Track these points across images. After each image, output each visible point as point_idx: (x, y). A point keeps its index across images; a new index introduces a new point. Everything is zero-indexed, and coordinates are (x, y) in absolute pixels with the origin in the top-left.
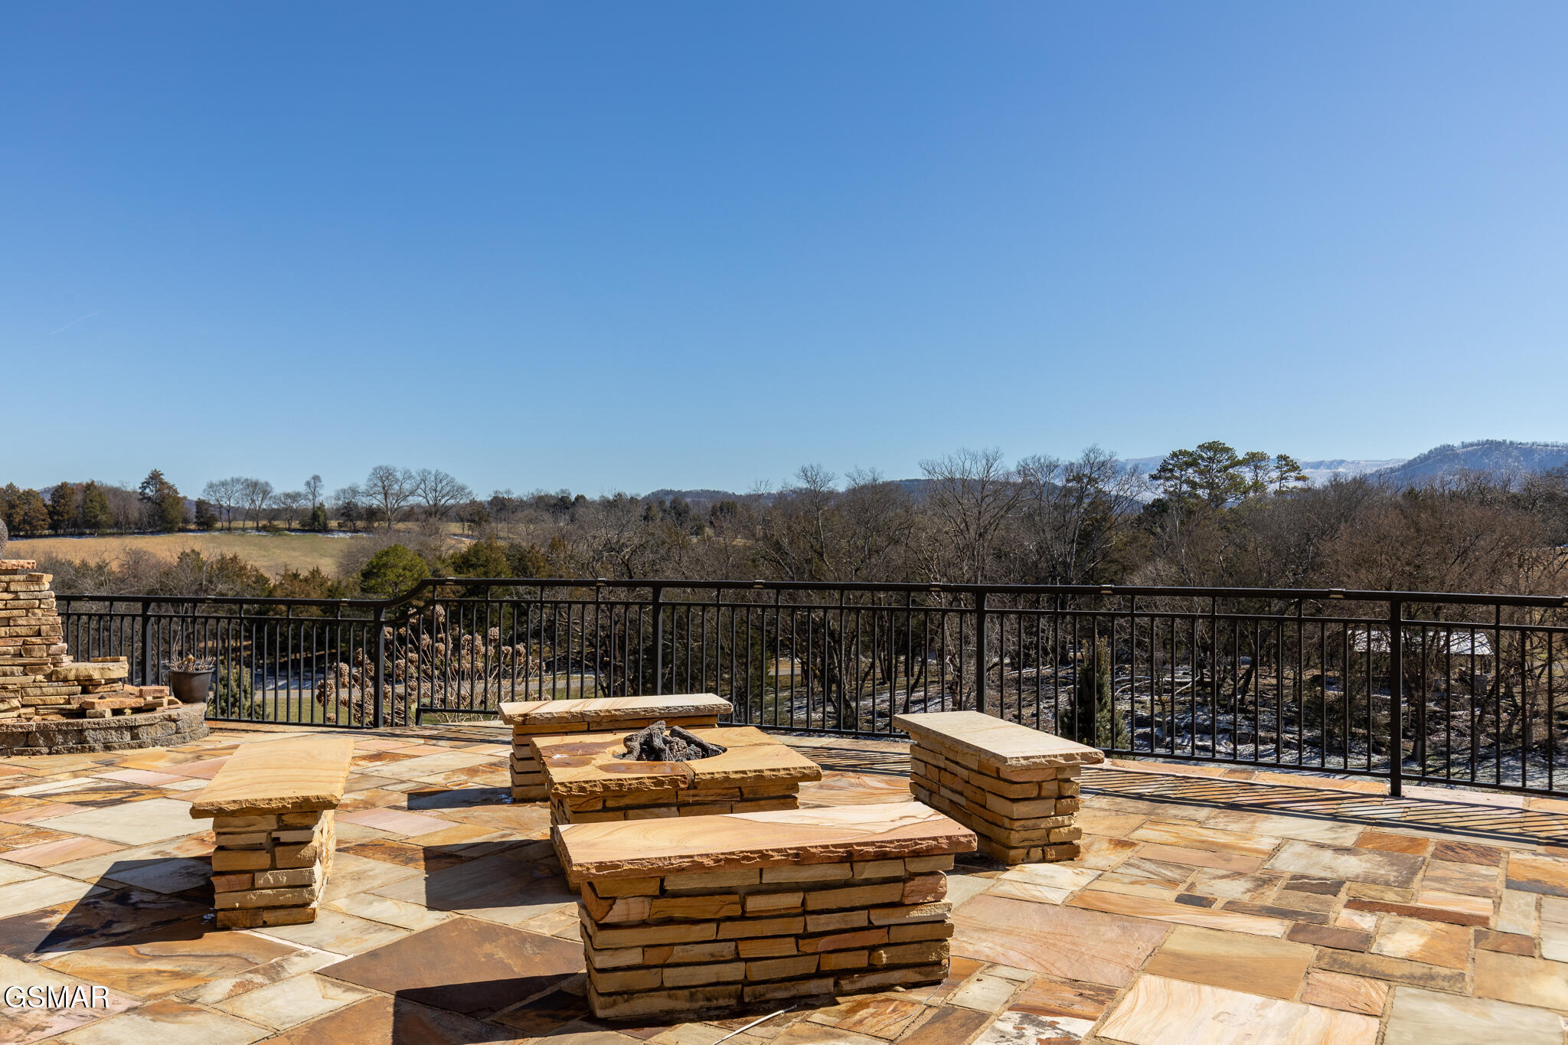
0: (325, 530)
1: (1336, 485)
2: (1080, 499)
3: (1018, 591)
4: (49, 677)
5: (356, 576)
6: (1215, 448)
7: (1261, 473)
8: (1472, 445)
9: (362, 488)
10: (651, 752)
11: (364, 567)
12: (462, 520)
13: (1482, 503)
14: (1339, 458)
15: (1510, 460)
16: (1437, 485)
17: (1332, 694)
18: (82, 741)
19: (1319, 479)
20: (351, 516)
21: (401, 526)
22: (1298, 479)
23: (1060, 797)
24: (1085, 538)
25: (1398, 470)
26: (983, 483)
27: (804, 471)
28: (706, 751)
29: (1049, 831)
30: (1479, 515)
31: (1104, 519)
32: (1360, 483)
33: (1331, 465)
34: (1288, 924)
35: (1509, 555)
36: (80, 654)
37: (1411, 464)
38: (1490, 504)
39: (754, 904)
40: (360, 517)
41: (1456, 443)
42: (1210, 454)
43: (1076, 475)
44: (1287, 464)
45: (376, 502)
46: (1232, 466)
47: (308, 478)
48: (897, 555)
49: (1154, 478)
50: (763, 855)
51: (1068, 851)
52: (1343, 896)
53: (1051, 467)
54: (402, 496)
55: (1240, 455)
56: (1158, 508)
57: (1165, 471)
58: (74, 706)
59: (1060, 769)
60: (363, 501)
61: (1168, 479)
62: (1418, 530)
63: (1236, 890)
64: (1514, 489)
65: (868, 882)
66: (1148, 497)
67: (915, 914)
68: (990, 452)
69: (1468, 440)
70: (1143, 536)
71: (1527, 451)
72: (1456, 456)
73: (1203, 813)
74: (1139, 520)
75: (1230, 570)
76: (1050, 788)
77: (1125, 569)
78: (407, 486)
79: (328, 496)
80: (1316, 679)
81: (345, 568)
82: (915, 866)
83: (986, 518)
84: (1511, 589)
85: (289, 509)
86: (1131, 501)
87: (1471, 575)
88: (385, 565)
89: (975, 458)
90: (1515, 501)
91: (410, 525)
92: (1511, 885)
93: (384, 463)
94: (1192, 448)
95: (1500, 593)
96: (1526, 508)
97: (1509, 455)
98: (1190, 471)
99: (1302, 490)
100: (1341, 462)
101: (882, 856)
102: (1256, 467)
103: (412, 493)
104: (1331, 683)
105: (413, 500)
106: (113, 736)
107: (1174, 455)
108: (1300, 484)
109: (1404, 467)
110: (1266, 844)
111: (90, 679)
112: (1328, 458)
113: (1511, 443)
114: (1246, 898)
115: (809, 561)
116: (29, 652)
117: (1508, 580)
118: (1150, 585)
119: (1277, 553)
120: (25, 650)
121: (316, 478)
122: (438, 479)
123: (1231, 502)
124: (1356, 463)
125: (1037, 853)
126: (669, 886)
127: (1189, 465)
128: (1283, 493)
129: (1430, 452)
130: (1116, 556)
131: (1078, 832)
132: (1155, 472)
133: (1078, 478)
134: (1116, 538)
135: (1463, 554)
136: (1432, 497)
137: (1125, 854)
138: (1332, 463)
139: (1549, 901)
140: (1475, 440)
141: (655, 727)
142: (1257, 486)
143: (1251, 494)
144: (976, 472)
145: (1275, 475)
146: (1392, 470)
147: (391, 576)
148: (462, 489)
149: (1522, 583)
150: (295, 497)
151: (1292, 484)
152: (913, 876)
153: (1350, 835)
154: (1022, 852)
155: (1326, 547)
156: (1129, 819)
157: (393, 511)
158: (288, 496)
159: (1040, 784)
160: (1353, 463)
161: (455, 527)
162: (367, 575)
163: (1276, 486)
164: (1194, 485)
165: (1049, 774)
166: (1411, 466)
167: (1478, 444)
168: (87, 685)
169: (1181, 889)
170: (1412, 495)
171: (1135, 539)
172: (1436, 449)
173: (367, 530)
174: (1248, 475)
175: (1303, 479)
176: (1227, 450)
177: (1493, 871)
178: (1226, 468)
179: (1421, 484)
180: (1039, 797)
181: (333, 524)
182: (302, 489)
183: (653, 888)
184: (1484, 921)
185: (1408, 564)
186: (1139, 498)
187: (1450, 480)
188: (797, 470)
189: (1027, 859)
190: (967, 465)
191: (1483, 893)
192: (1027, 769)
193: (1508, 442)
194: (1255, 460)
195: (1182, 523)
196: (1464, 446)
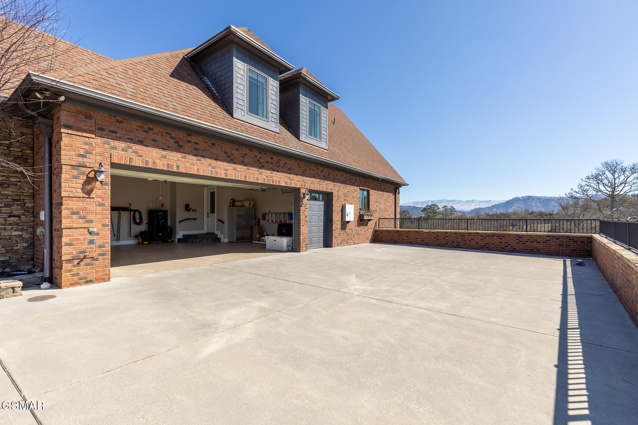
14: (490, 200)
15: (534, 201)
25: (504, 203)
41: (520, 196)
97: (534, 199)
109: (506, 202)
113: (535, 196)
129: (513, 199)
138: (488, 201)
140: (525, 196)
160: (493, 201)
167: (526, 197)
172: (514, 198)
193: (534, 196)
196: (522, 197)
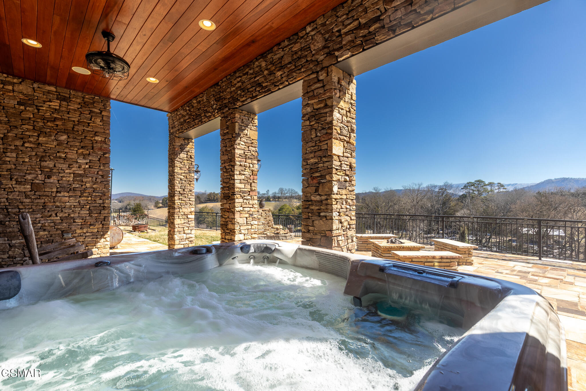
0: (270, 201)
1: (516, 190)
2: (443, 194)
3: (427, 216)
4: (272, 228)
5: (277, 210)
6: (480, 181)
7: (492, 187)
8: (558, 179)
9: (277, 192)
10: (392, 242)
11: (279, 208)
12: (296, 199)
13: (561, 195)
15: (571, 183)
16: (547, 190)
17: (514, 244)
18: (279, 238)
19: (510, 189)
20: (275, 198)
21: (285, 200)
22: (503, 189)
23: (469, 254)
24: (444, 203)
25: (534, 186)
26: (418, 190)
27: (374, 188)
28: (402, 243)
29: (467, 260)
30: (561, 198)
31: (449, 199)
32: (523, 189)
33: (513, 185)
34: (520, 277)
35: (570, 209)
36: (275, 224)
37: (538, 184)
38: (564, 196)
39: (426, 264)
40: (277, 198)
41: (553, 178)
42: (479, 183)
43: (441, 188)
44: (501, 185)
45: (279, 195)
46: (484, 186)
47: (267, 190)
48: (396, 207)
49: (462, 189)
50: (428, 256)
51: (471, 264)
52: (530, 274)
53: (435, 187)
54: (285, 194)
55: (487, 183)
56: (464, 197)
57: (465, 187)
58: (276, 232)
59: (469, 249)
60: (277, 195)
61: (466, 189)
62: (541, 202)
63: (508, 272)
64: (572, 191)
65: (444, 262)
66: (461, 194)
67: (453, 268)
68: (420, 183)
69: (556, 178)
70: (459, 203)
71: (577, 181)
72: (553, 182)
73: (496, 260)
74: (458, 199)
75: (485, 211)
76: (467, 252)
77: (455, 211)
78: (286, 192)
79: (271, 194)
80: (510, 240)
81: (275, 209)
82: (452, 260)
83: (419, 199)
84: (571, 218)
85: (263, 197)
86: (456, 195)
87: (558, 214)
88: (283, 208)
89: (416, 185)
90: (573, 195)
91: (286, 200)
92: (568, 275)
93: (281, 187)
94: (473, 181)
95: (567, 219)
96: (576, 197)
98: (472, 187)
99: (505, 191)
100: (516, 184)
101: (447, 258)
102: (491, 186)
103: (287, 193)
104: (514, 241)
105: (287, 195)
106: (283, 238)
107: (468, 183)
108: (504, 190)
109: (536, 185)
110: (512, 266)
111: (278, 228)
112: (512, 183)
114: (510, 273)
115: (375, 208)
116: (269, 224)
117: (570, 216)
118: (462, 215)
119: (498, 208)
120: (268, 223)
121: (268, 190)
122: (292, 190)
123: (484, 195)
124: (521, 184)
125: (464, 264)
126: (413, 260)
127: (472, 186)
128: (499, 192)
129: (545, 181)
130: (452, 208)
131: (473, 260)
132: (462, 187)
133: (442, 189)
134: (452, 204)
135: (556, 209)
136: (545, 193)
137: (482, 265)
138: (513, 184)
139: (576, 278)
141: (392, 238)
142: (492, 191)
143: (490, 193)
144: (416, 187)
145: (497, 188)
146: (532, 186)
147: (284, 210)
148: (297, 192)
149: (575, 217)
150: (264, 194)
151: (502, 190)
152: (451, 262)
153: (530, 265)
154: (462, 263)
155: (513, 206)
156: (481, 260)
157: (283, 197)
158: (263, 194)
159: (465, 251)
161: (295, 200)
162: (279, 210)
163: (497, 191)
164: (473, 191)
165: (467, 250)
166: (538, 185)
168: (277, 229)
169: (496, 271)
170: (539, 193)
171: (457, 204)
173: (278, 201)
174: (489, 188)
175: (505, 189)
176: (483, 182)
177: (564, 273)
178: (483, 186)
179: (542, 190)
180: (465, 254)
181: (271, 200)
182: (266, 193)
183: (411, 260)
184: (562, 279)
185: (538, 211)
186: (459, 194)
187: (552, 189)
188: (373, 188)
189: (463, 264)
190: (414, 186)
191: (562, 276)
192: (463, 249)
193: (570, 178)
194: (491, 184)
195: (471, 200)
